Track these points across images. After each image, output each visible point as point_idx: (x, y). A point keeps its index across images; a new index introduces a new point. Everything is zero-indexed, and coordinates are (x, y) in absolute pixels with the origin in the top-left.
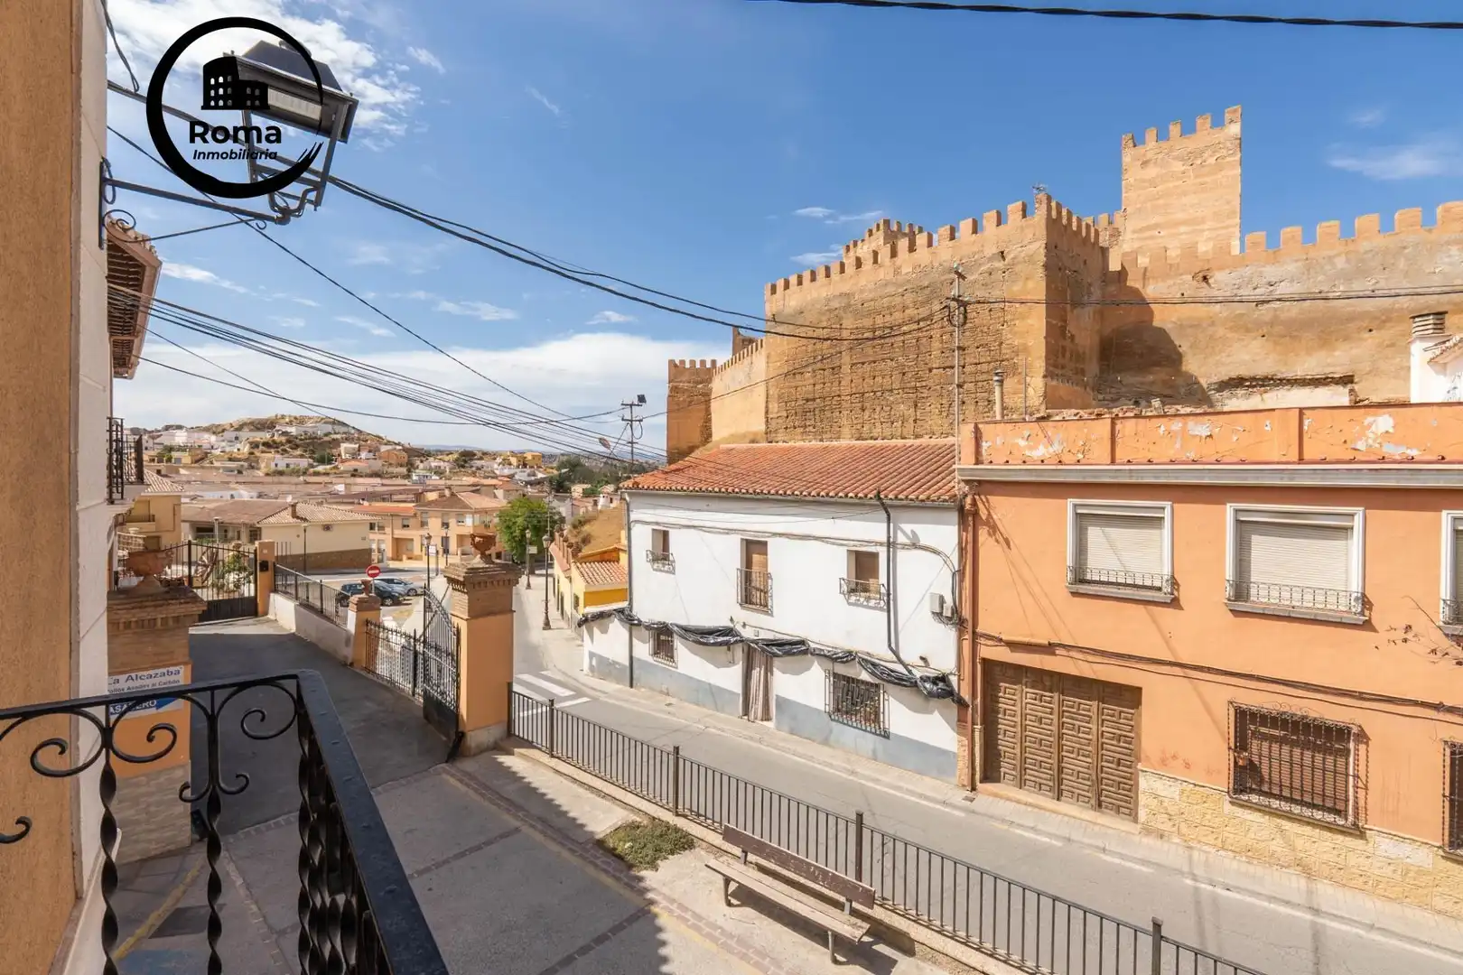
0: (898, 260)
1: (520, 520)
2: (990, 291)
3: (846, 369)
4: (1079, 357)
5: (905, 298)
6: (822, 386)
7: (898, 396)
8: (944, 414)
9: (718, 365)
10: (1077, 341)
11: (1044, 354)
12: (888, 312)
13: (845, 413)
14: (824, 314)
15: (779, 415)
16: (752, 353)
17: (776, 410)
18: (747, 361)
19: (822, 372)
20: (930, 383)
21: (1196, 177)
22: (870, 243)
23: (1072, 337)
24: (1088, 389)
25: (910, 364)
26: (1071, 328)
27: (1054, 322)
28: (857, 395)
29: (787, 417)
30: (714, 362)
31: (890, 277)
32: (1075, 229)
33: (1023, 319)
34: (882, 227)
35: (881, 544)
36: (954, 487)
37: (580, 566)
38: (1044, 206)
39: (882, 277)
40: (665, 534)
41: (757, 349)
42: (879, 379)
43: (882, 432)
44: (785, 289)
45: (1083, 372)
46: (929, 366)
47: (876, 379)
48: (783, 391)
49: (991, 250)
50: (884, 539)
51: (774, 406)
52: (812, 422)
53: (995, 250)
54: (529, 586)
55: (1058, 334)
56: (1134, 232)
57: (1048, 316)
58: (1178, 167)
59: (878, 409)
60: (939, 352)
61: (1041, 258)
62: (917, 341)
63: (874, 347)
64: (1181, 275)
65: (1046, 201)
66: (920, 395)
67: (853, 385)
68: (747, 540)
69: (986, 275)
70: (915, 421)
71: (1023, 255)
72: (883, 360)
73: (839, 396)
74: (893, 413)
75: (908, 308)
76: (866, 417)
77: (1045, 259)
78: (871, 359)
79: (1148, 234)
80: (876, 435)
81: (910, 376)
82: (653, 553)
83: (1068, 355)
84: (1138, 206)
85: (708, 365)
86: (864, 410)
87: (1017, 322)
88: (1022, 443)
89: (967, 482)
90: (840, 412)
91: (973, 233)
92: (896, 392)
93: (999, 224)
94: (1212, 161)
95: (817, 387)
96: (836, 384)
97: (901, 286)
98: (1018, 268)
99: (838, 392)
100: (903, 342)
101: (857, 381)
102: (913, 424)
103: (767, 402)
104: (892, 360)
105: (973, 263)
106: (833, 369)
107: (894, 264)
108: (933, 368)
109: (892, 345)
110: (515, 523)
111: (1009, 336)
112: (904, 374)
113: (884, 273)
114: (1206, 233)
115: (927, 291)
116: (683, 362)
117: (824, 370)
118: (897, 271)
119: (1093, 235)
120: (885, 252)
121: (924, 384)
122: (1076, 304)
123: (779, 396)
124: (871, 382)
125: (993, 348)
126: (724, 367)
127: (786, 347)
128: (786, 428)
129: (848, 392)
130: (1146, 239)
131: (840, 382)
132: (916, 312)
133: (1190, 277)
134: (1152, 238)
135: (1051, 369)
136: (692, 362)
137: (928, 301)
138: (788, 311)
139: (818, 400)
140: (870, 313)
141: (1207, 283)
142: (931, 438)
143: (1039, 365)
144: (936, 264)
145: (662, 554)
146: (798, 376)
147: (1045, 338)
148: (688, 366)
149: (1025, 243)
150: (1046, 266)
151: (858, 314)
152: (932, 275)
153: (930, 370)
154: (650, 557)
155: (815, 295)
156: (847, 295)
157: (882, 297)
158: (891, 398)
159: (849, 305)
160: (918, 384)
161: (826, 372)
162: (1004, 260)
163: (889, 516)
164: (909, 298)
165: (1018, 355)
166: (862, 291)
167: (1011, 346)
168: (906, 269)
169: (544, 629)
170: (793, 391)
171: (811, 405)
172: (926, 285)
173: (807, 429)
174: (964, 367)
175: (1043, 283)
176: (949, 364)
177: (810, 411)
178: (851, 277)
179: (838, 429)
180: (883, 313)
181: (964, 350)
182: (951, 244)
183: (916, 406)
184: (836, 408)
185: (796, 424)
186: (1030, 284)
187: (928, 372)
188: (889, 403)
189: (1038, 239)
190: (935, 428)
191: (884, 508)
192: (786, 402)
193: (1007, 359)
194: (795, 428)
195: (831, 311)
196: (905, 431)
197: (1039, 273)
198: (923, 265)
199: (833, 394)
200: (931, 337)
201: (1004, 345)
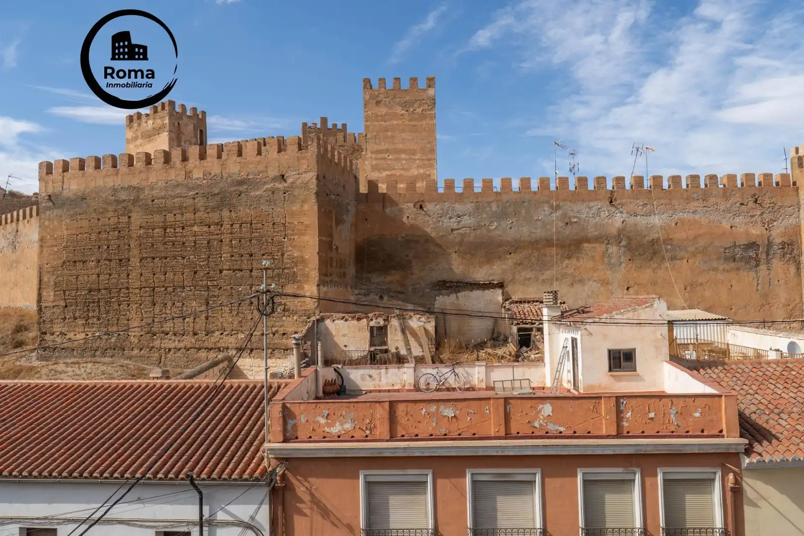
0: (190, 165)
2: (273, 207)
3: (135, 262)
4: (342, 264)
5: (196, 201)
6: (108, 276)
7: (190, 293)
8: (235, 313)
10: (340, 251)
11: (317, 267)
12: (180, 211)
13: (134, 306)
14: (110, 204)
15: (54, 304)
16: (18, 220)
17: (52, 298)
18: (11, 228)
19: (108, 263)
20: (221, 283)
21: (410, 120)
22: (154, 118)
23: (337, 248)
24: (348, 287)
25: (202, 263)
26: (336, 242)
27: (324, 239)
28: (148, 289)
29: (66, 306)
31: (181, 178)
32: (336, 161)
33: (301, 234)
34: (167, 108)
35: (193, 523)
36: (262, 459)
38: (315, 144)
39: (173, 177)
41: (24, 218)
42: (170, 275)
43: (174, 327)
44: (64, 171)
45: (344, 274)
46: (220, 267)
47: (167, 275)
48: (60, 279)
49: (273, 173)
50: (197, 518)
51: (49, 295)
52: (96, 313)
53: (276, 173)
55: (326, 246)
56: (372, 153)
57: (319, 235)
58: (399, 110)
59: (169, 304)
60: (229, 255)
61: (313, 185)
62: (208, 243)
63: (165, 244)
64: (407, 202)
65: (316, 141)
66: (211, 294)
67: (142, 278)
68: (29, 529)
69: (270, 193)
70: (207, 318)
71: (300, 181)
72: (175, 257)
73: (128, 288)
74: (185, 309)
75: (198, 210)
76: (157, 311)
77: (316, 188)
78: (163, 255)
79: (380, 156)
80: (168, 329)
81: (202, 274)
83: (334, 264)
84: (375, 134)
86: (155, 305)
87: (296, 237)
88: (323, 421)
89: (276, 458)
90: (129, 305)
91: (258, 155)
92: (188, 289)
93: (280, 151)
94: (419, 110)
95: (102, 277)
96: (124, 275)
97: (192, 189)
98: (296, 193)
99: (126, 285)
100: (195, 243)
101: (147, 274)
102: (204, 321)
103: (40, 289)
104: (183, 258)
105: (258, 180)
106: (121, 260)
107: (185, 167)
108: (223, 270)
109: (184, 243)
111: (290, 248)
112: (195, 273)
113: (176, 174)
114: (418, 161)
115: (218, 198)
117: (110, 260)
118: (188, 174)
119: (348, 164)
120: (176, 155)
121: (215, 283)
122: (339, 222)
123: (55, 284)
124: (163, 277)
125: (276, 257)
127: (65, 233)
128: (64, 319)
129: (138, 284)
130: (381, 159)
131: (128, 275)
132: (206, 215)
133: (411, 205)
134: (385, 159)
135: (323, 278)
137: (218, 208)
138: (66, 193)
139: (103, 292)
140: (160, 210)
141: (423, 210)
142: (222, 334)
143: (315, 275)
144: (225, 175)
146: (79, 265)
147: (318, 253)
149: (301, 171)
150: (317, 194)
151: (150, 208)
152: (221, 185)
153: (221, 272)
155: (100, 183)
156: (139, 189)
157: (174, 197)
158: (183, 294)
159: (136, 200)
160: (209, 283)
161: (112, 263)
162: (285, 181)
163: (200, 493)
164: (200, 202)
165: (296, 265)
166: (152, 188)
167: (292, 258)
168: (197, 174)
170: (73, 279)
171: (96, 296)
172: (217, 191)
173: (90, 321)
174: (251, 271)
175: (316, 208)
176: (238, 268)
177: (94, 302)
178: (141, 172)
179: (126, 322)
180: (175, 212)
181: (251, 255)
182: (238, 159)
183: (208, 304)
184: (125, 301)
185: (77, 315)
186: (306, 207)
187: (218, 272)
188: (180, 299)
189: (311, 170)
190: (225, 325)
191: (195, 487)
192: (64, 291)
193: (288, 268)
194: (75, 318)
195: (118, 202)
196: (197, 327)
197: (313, 199)
198: (213, 174)
199: (121, 286)
200: (221, 241)
201: (286, 255)
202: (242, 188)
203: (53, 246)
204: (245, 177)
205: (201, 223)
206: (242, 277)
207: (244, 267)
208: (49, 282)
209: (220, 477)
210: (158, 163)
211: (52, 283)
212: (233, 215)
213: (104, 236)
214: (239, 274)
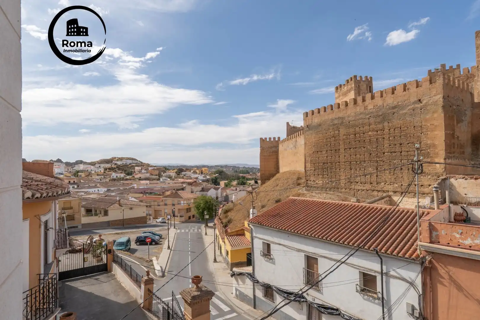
0: (366, 103)
1: (202, 205)
2: (413, 118)
3: (342, 151)
4: (462, 146)
6: (331, 157)
7: (368, 164)
8: (392, 174)
9: (281, 139)
10: (460, 139)
11: (444, 149)
12: (362, 126)
13: (342, 170)
14: (331, 126)
15: (311, 169)
16: (296, 137)
17: (310, 166)
18: (294, 140)
19: (331, 151)
20: (384, 159)
22: (348, 86)
23: (458, 137)
25: (374, 150)
26: (457, 134)
27: (449, 132)
28: (348, 162)
29: (315, 170)
30: (279, 138)
31: (362, 110)
32: (457, 85)
33: (432, 131)
34: (353, 79)
35: (378, 272)
36: (416, 249)
37: (228, 238)
38: (442, 78)
40: (269, 246)
41: (298, 136)
42: (358, 156)
43: (360, 180)
44: (312, 115)
45: (463, 152)
46: (383, 151)
47: (357, 155)
48: (312, 159)
49: (414, 99)
50: (380, 270)
51: (309, 165)
52: (327, 173)
53: (416, 99)
54: (206, 234)
57: (446, 129)
59: (358, 169)
60: (388, 145)
61: (441, 102)
62: (377, 139)
63: (355, 141)
65: (442, 76)
66: (379, 164)
67: (346, 158)
68: (307, 256)
69: (411, 111)
70: (377, 176)
71: (431, 101)
72: (360, 147)
73: (339, 162)
74: (366, 171)
75: (371, 124)
76: (352, 172)
77: (443, 104)
78: (355, 147)
80: (357, 181)
81: (374, 155)
82: (263, 253)
83: (456, 147)
85: (277, 139)
86: (351, 169)
87: (429, 133)
88: (458, 236)
89: (426, 251)
90: (340, 170)
91: (404, 91)
92: (367, 162)
93: (417, 87)
95: (328, 158)
96: (337, 157)
97: (368, 114)
98: (428, 108)
100: (370, 140)
101: (348, 156)
102: (376, 178)
103: (305, 163)
104: (364, 148)
105: (405, 105)
106: (336, 150)
107: (364, 105)
109: (364, 141)
110: (200, 206)
112: (371, 154)
113: (359, 109)
115: (381, 117)
116: (266, 138)
117: (332, 150)
118: (366, 108)
119: (466, 86)
120: (360, 99)
121: (381, 159)
122: (459, 121)
123: (311, 161)
124: (355, 157)
126: (284, 141)
127: (314, 140)
128: (314, 175)
129: (343, 160)
131: (339, 156)
132: (375, 126)
135: (448, 155)
136: (270, 138)
137: (382, 122)
138: (314, 124)
139: (329, 164)
140: (353, 126)
142: (385, 184)
143: (442, 153)
144: (385, 105)
145: (267, 252)
146: (319, 153)
147: (444, 141)
148: (268, 140)
149: (432, 95)
150: (443, 107)
151: (348, 127)
152: (384, 110)
153: (384, 153)
154: (262, 254)
155: (326, 118)
156: (343, 118)
157: (358, 119)
158: (365, 165)
159: (342, 123)
160: (378, 159)
161: (332, 151)
162: (421, 103)
163: (381, 259)
164: (372, 120)
165: (430, 148)
166: (349, 117)
167: (426, 144)
168: (370, 107)
169: (214, 262)
170: (317, 159)
171: (326, 165)
172: (381, 114)
173: (324, 176)
174: (401, 152)
175: (443, 115)
176: (393, 151)
177: (325, 168)
178: (343, 110)
179: (339, 177)
180: (359, 126)
181: (401, 144)
182: (392, 96)
183: (377, 169)
184: (338, 168)
185: (319, 173)
186: (435, 115)
187: (382, 154)
188: (363, 167)
189: (439, 94)
190: (387, 179)
191: (379, 256)
192: (314, 164)
193: (424, 150)
194: (319, 175)
195: (334, 125)
196: (372, 180)
197: (440, 110)
198: (378, 105)
199: (336, 161)
200: (384, 138)
201: (422, 143)
202: (394, 111)
203: (309, 146)
204: (397, 104)
205: (373, 130)
206: (396, 156)
207: (397, 150)
208: (308, 160)
209: (392, 254)
210: (351, 105)
211: (309, 161)
212: (390, 124)
213: (329, 140)
214: (394, 154)
